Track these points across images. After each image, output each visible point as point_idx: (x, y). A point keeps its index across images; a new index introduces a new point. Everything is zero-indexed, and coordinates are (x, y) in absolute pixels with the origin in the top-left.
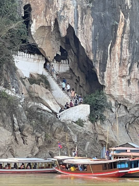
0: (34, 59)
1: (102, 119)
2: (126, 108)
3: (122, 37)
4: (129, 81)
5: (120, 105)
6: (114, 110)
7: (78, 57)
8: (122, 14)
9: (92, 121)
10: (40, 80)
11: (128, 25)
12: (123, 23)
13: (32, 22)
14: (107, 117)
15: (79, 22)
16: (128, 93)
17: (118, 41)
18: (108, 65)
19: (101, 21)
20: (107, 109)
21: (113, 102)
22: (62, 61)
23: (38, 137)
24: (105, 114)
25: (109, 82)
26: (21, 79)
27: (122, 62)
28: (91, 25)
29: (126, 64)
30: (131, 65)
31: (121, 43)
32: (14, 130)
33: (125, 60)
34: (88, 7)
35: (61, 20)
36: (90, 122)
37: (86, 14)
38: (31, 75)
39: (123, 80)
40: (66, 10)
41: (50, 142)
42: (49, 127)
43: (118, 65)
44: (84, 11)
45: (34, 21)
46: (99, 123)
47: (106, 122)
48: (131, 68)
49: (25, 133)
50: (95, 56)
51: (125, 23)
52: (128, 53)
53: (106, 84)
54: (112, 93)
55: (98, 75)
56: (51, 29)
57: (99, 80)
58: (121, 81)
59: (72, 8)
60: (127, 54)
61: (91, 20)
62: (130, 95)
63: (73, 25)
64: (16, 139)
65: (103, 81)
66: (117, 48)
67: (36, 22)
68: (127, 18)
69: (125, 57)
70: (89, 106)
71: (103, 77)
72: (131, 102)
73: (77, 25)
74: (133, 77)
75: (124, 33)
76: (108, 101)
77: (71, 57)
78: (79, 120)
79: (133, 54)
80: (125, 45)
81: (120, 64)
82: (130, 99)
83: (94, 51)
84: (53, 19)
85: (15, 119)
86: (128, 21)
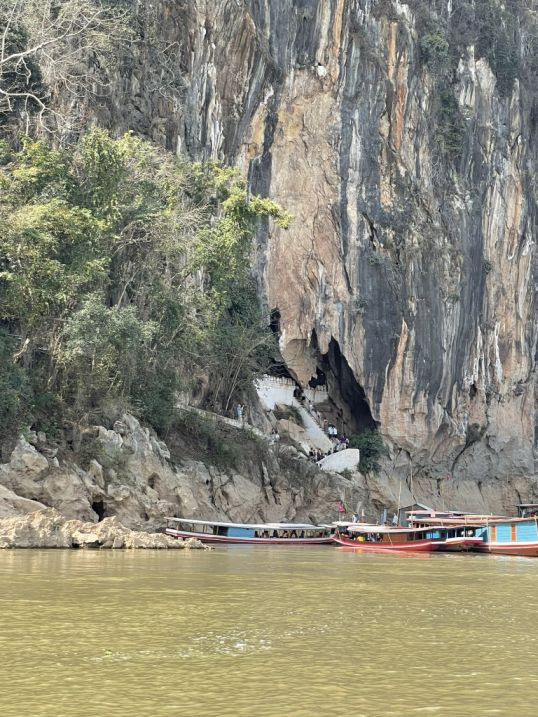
0: (281, 385)
1: (376, 469)
2: (408, 454)
3: (405, 356)
4: (413, 416)
5: (400, 449)
6: (392, 457)
7: (340, 383)
8: (404, 324)
9: (362, 472)
10: (290, 414)
11: (412, 338)
12: (406, 336)
13: (281, 333)
14: (383, 466)
15: (346, 334)
16: (412, 433)
17: (399, 360)
18: (386, 393)
19: (376, 333)
20: (382, 456)
21: (391, 446)
22: (318, 387)
23: (295, 495)
24: (380, 462)
25: (387, 417)
26: (265, 411)
27: (404, 389)
28: (362, 338)
29: (409, 393)
30: (417, 394)
31: (403, 364)
32: (263, 484)
33: (408, 386)
34: (358, 313)
35: (320, 330)
36: (359, 474)
37: (355, 323)
38: (277, 407)
39: (405, 415)
40: (328, 318)
41: (310, 502)
42: (310, 480)
43: (398, 394)
44: (353, 319)
45: (284, 332)
46: (372, 474)
47: (381, 474)
48: (415, 398)
49: (278, 488)
50: (367, 381)
51: (409, 336)
52: (412, 377)
53: (382, 420)
54: (390, 433)
55: (371, 406)
56: (306, 344)
57: (373, 415)
58: (402, 417)
59: (336, 314)
60: (411, 379)
61: (362, 332)
62: (415, 436)
63: (338, 339)
64: (266, 497)
65: (378, 416)
66: (397, 370)
67: (287, 333)
68: (411, 330)
69: (408, 382)
70: (358, 451)
71: (378, 411)
72: (415, 445)
73: (343, 338)
74: (418, 410)
75: (406, 349)
76: (385, 445)
77: (331, 382)
78: (346, 470)
79: (419, 378)
80: (408, 366)
81: (401, 392)
82: (415, 441)
83: (367, 374)
84: (310, 329)
85: (265, 469)
86: (413, 333)
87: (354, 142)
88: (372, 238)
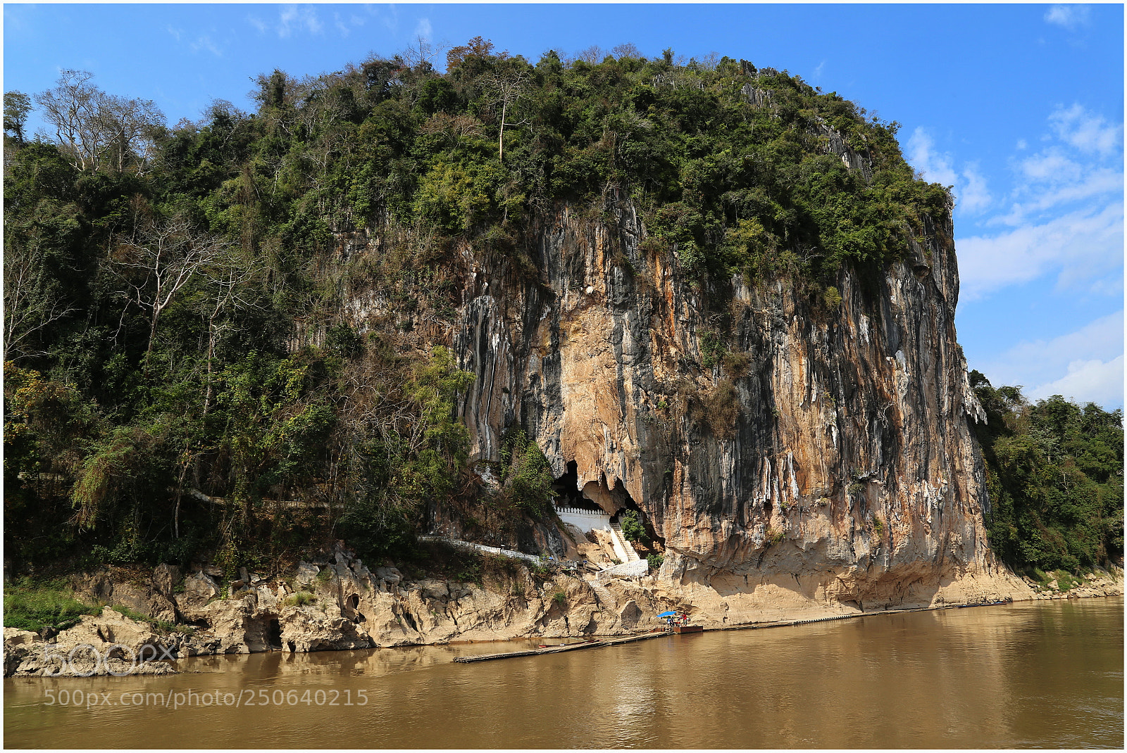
2: (697, 560)
3: (682, 485)
4: (697, 531)
8: (678, 462)
12: (680, 471)
13: (578, 478)
15: (628, 474)
16: (697, 544)
18: (667, 516)
19: (653, 471)
21: (678, 555)
25: (670, 534)
27: (685, 511)
28: (640, 476)
29: (691, 514)
30: (698, 514)
31: (681, 492)
33: (689, 510)
34: (637, 457)
35: (608, 473)
37: (634, 465)
39: (689, 531)
40: (613, 463)
48: (698, 517)
51: (683, 470)
52: (692, 502)
53: (667, 536)
55: (655, 527)
56: (598, 484)
57: (657, 533)
59: (620, 460)
61: (640, 471)
65: (662, 533)
66: (676, 497)
67: (583, 477)
68: (684, 466)
69: (688, 506)
70: (648, 561)
71: (661, 530)
73: (626, 478)
74: (702, 526)
75: (683, 480)
79: (699, 502)
80: (687, 494)
81: (683, 514)
83: (647, 502)
84: (600, 473)
87: (625, 335)
88: (646, 402)
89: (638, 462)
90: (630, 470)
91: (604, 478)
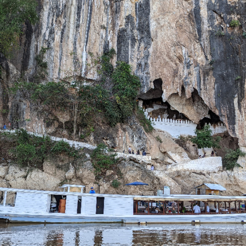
15: (202, 84)
19: (224, 79)
22: (219, 124)
28: (213, 84)
35: (186, 85)
37: (208, 76)
40: (190, 76)
45: (165, 91)
56: (178, 95)
57: (230, 133)
59: (195, 73)
61: (213, 80)
63: (197, 88)
65: (235, 134)
71: (234, 130)
73: (200, 87)
83: (219, 106)
88: (220, 23)
89: (211, 73)
90: (204, 80)
91: (183, 89)
